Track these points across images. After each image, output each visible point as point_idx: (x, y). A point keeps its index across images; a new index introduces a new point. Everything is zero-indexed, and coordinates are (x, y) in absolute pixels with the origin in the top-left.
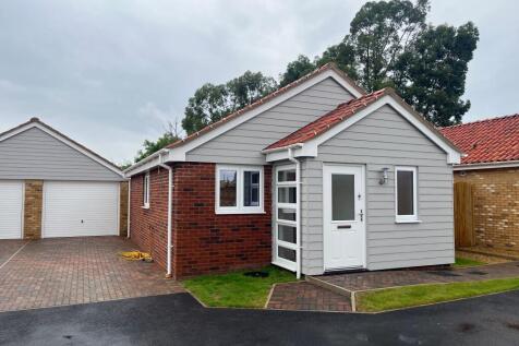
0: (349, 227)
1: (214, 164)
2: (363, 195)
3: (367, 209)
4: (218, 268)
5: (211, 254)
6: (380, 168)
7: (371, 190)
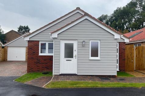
0: (71, 60)
1: (39, 41)
2: (76, 50)
3: (78, 55)
4: (39, 71)
5: (37, 67)
6: (82, 41)
7: (79, 48)
